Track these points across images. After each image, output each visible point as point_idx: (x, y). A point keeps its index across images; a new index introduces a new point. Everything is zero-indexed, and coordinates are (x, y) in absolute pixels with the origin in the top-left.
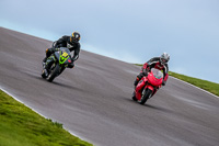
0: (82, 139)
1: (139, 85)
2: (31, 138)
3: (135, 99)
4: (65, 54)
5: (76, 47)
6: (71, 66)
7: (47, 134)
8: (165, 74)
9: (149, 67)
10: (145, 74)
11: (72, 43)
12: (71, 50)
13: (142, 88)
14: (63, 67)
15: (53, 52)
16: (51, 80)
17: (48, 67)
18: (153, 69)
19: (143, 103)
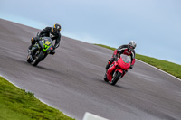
0: (50, 105)
1: (110, 68)
2: (8, 105)
3: (106, 80)
4: (48, 43)
5: (57, 37)
6: (52, 53)
7: (21, 102)
8: (132, 59)
9: (119, 53)
10: (115, 59)
11: (54, 33)
12: (53, 39)
13: (113, 71)
14: (46, 53)
15: (38, 41)
16: (35, 65)
17: (33, 54)
18: (122, 55)
19: (114, 84)
